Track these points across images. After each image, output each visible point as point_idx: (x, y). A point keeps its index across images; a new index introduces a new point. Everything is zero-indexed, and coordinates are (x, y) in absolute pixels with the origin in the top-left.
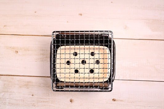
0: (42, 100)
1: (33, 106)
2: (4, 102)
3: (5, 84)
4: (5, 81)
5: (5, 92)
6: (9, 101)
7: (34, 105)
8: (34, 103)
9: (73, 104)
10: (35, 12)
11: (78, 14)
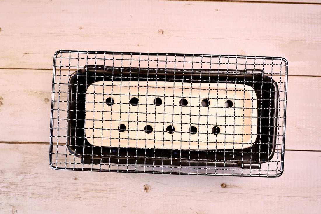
0: (92, 187)
1: (76, 198)
2: (24, 193)
3: (25, 159)
4: (26, 153)
5: (25, 173)
6: (32, 189)
7: (78, 196)
8: (78, 192)
9: (150, 193)
10: (81, 29)
11: (157, 31)
